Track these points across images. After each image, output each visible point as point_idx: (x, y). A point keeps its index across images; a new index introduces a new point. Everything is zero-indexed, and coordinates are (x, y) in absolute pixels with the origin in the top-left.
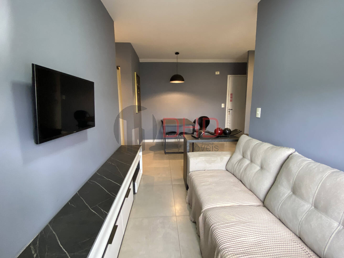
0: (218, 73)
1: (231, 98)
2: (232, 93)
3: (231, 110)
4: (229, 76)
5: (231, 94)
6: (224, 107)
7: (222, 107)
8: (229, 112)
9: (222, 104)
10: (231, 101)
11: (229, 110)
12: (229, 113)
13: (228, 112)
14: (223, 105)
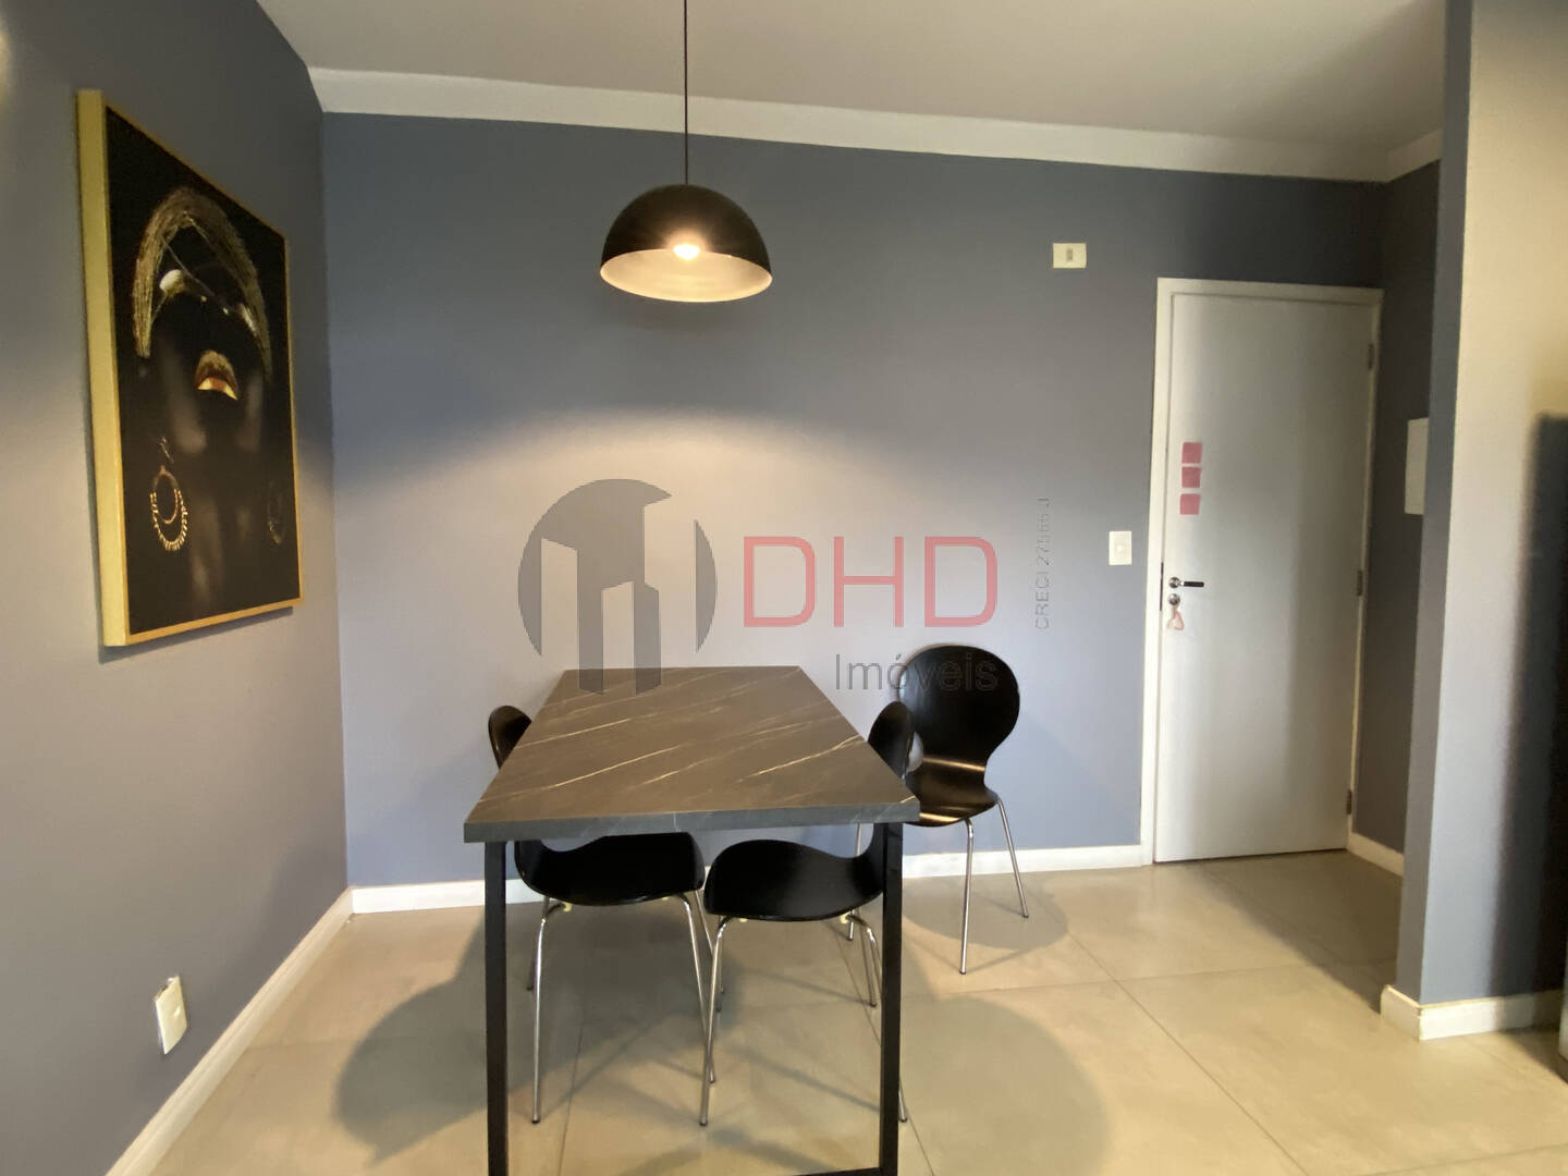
0: (1070, 256)
1: (1185, 484)
2: (1192, 439)
3: (1188, 584)
4: (1166, 286)
5: (1191, 451)
6: (1128, 560)
7: (1114, 560)
8: (1175, 602)
9: (1113, 535)
10: (1189, 505)
11: (1169, 592)
12: (1175, 614)
13: (1167, 607)
14: (1119, 548)
